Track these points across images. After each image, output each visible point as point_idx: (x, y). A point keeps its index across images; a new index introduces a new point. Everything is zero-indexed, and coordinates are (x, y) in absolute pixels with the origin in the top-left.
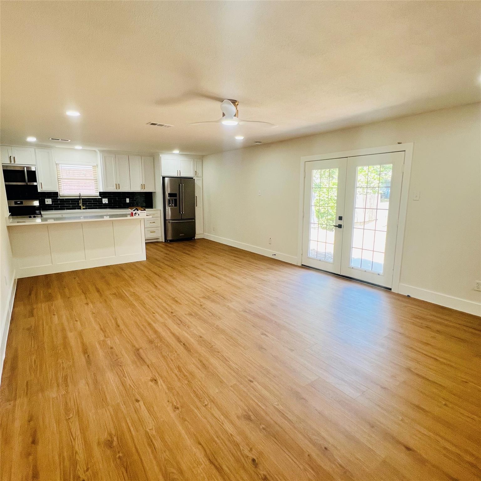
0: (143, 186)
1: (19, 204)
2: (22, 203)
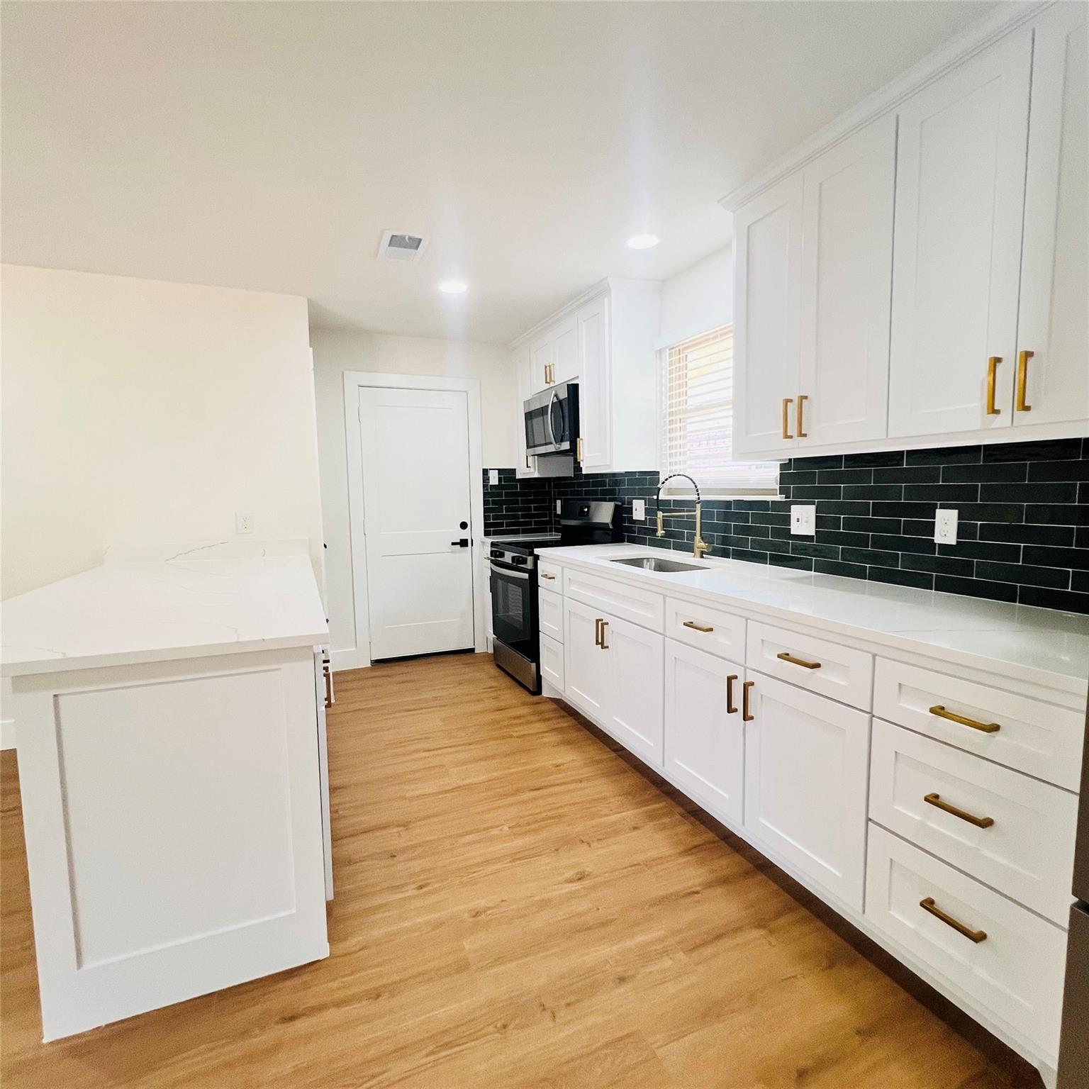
1: (585, 515)
2: (588, 511)
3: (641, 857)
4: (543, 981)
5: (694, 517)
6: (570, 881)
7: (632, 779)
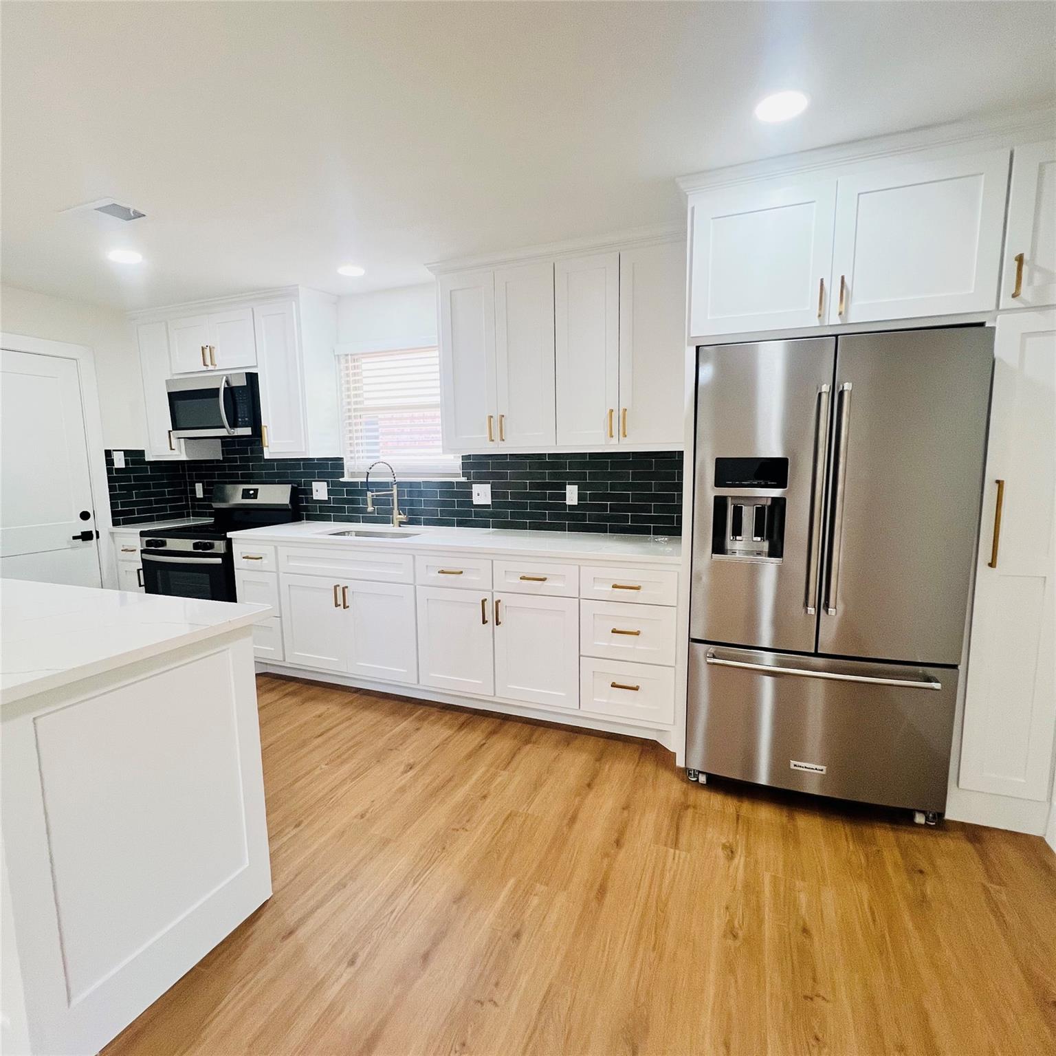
0: (618, 420)
1: (251, 497)
2: (256, 494)
3: (437, 742)
4: (443, 820)
5: (392, 495)
6: (406, 772)
7: (390, 704)
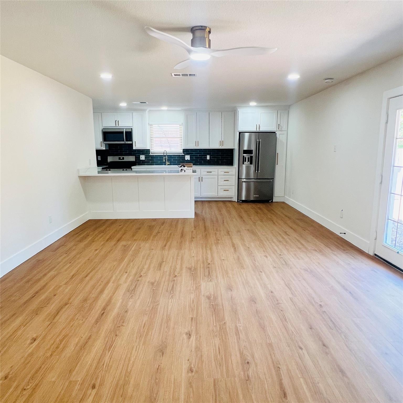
0: (222, 143)
1: (121, 159)
2: (123, 159)
5: (166, 158)
